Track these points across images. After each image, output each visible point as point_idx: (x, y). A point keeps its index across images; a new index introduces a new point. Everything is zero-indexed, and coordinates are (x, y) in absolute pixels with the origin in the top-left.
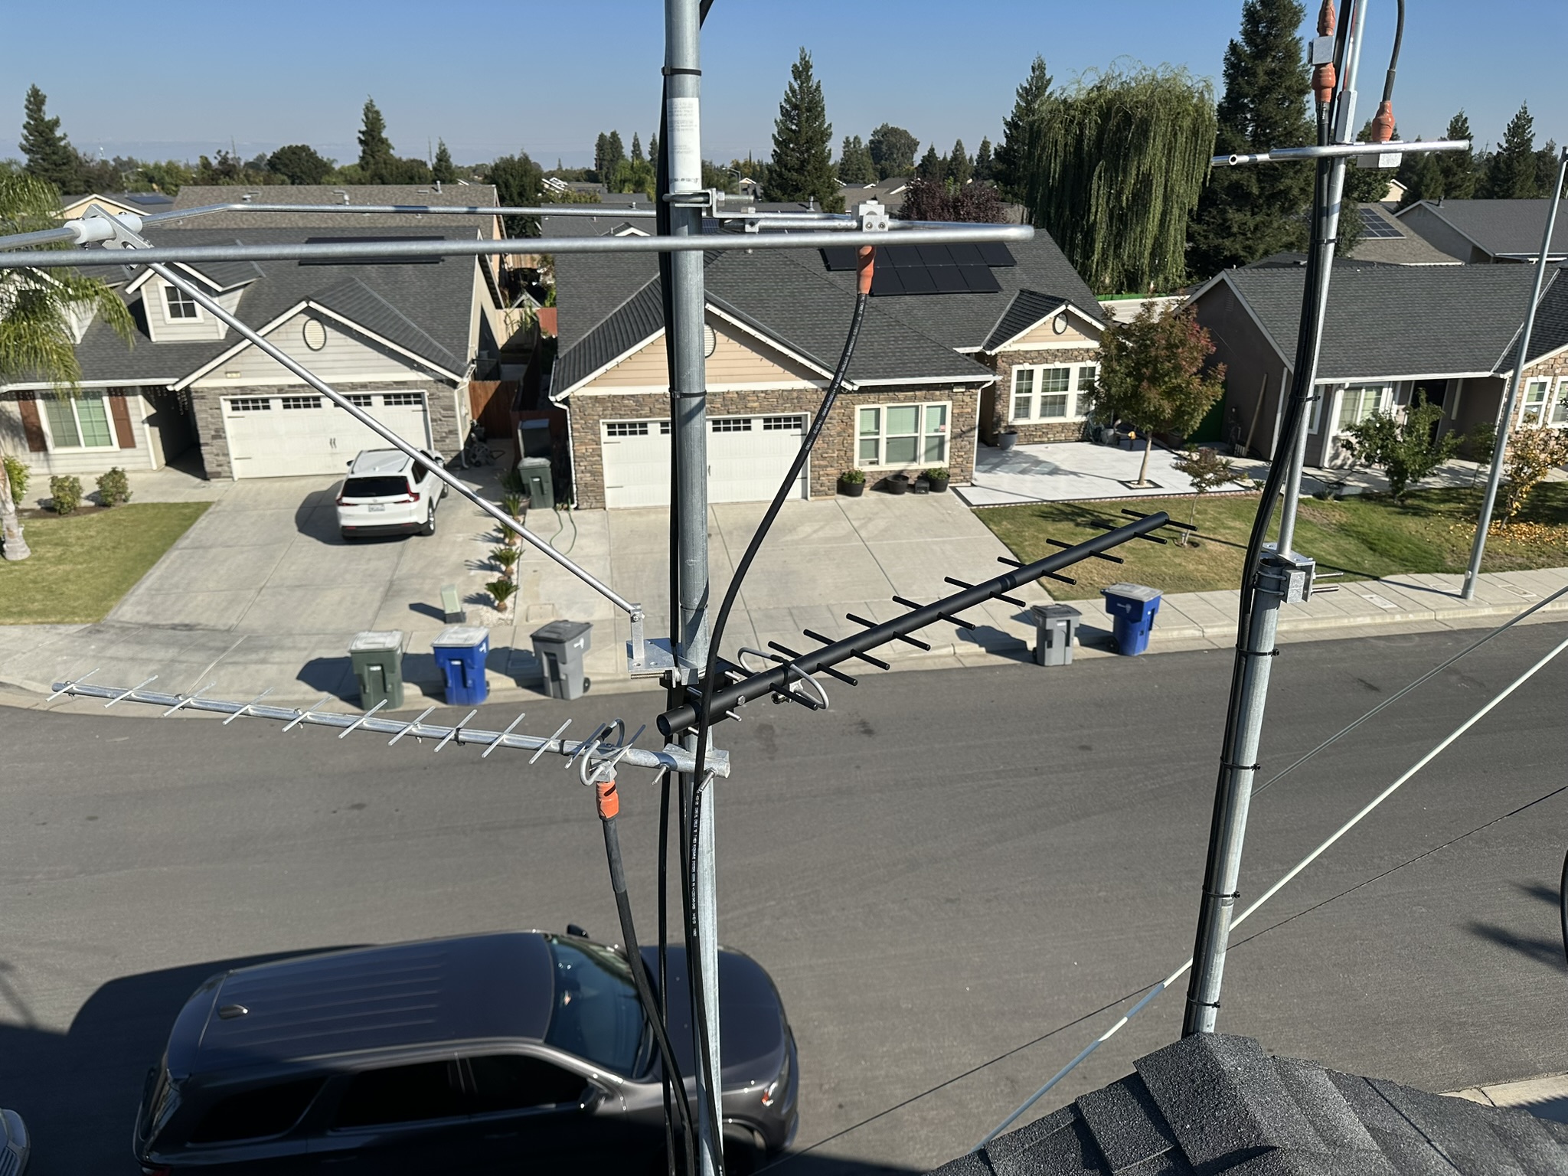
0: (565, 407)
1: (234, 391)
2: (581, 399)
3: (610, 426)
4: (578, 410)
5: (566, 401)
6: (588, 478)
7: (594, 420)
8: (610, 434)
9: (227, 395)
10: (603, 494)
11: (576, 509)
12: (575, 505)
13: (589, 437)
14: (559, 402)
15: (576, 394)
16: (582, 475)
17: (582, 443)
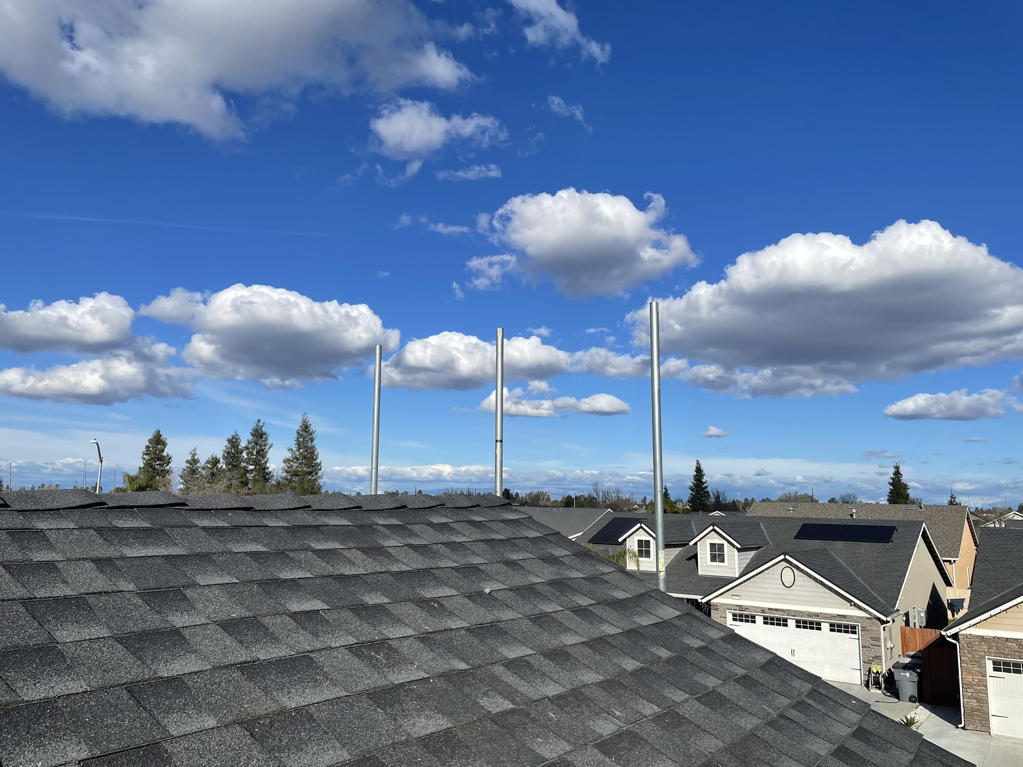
0: (954, 642)
1: (735, 608)
2: (969, 636)
3: (994, 663)
4: (966, 646)
5: (955, 636)
6: (974, 703)
7: (980, 655)
8: (995, 669)
9: (731, 609)
10: (988, 720)
11: (963, 728)
12: (962, 725)
13: (976, 669)
14: (949, 637)
15: (964, 632)
16: (969, 700)
17: (970, 673)
